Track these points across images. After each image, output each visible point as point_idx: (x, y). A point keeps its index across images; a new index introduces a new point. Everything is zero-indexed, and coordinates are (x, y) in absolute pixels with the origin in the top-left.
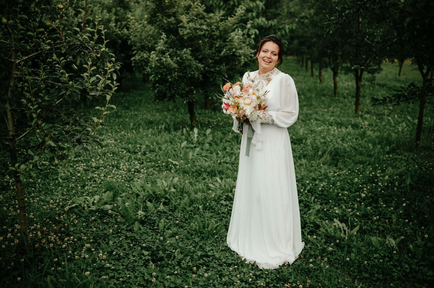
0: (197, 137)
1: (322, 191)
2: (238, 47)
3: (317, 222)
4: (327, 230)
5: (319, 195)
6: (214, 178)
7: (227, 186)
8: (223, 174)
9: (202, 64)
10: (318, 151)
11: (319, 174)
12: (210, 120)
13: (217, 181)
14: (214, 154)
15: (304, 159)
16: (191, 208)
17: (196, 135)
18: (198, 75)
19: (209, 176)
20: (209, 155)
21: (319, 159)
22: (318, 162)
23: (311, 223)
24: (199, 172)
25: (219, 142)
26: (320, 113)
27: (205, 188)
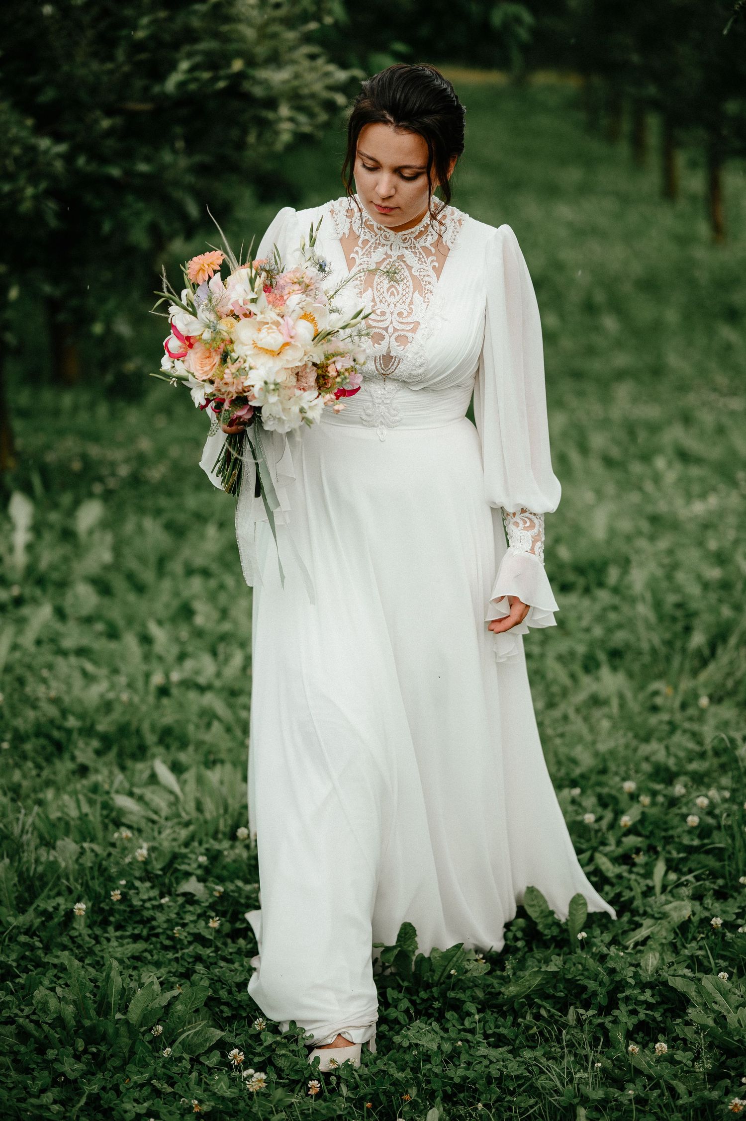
0: (30, 548)
1: (704, 831)
2: (261, 51)
3: (678, 983)
4: (721, 1019)
5: (690, 850)
6: (140, 766)
7: (210, 806)
8: (184, 744)
9: (58, 138)
10: (688, 630)
11: (692, 745)
12: (94, 451)
13: (153, 779)
14: (131, 641)
15: (614, 669)
16: (29, 917)
17: (21, 537)
18: (35, 197)
19: (112, 755)
20: (101, 645)
21: (695, 673)
22: (686, 684)
23: (643, 986)
24: (56, 734)
25: (148, 576)
26: (707, 418)
27: (95, 816)
